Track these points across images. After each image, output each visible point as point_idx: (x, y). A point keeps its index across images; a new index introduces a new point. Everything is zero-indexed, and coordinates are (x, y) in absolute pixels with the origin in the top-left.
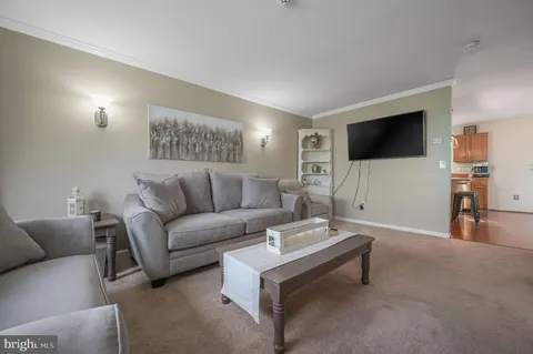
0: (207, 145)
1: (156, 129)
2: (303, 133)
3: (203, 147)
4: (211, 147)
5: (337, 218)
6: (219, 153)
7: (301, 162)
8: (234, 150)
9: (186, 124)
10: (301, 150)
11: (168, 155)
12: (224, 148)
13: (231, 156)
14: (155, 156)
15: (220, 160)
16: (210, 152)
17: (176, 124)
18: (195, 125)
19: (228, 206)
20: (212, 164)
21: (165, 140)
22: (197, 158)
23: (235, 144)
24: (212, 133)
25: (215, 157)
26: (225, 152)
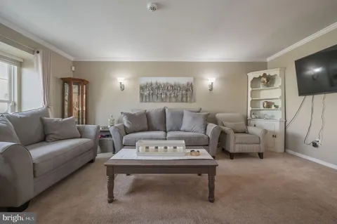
0: (168, 93)
1: (142, 88)
2: (251, 76)
3: (166, 94)
4: (170, 94)
5: (290, 152)
6: (176, 97)
7: (250, 99)
8: (187, 94)
9: (157, 84)
10: (250, 89)
11: (148, 100)
12: (180, 94)
13: (184, 99)
14: (142, 101)
15: (176, 101)
16: (170, 97)
17: (151, 84)
18: (161, 83)
19: (174, 128)
20: (172, 103)
21: (146, 93)
22: (162, 100)
23: (186, 91)
24: (172, 86)
25: (174, 99)
26: (180, 96)
